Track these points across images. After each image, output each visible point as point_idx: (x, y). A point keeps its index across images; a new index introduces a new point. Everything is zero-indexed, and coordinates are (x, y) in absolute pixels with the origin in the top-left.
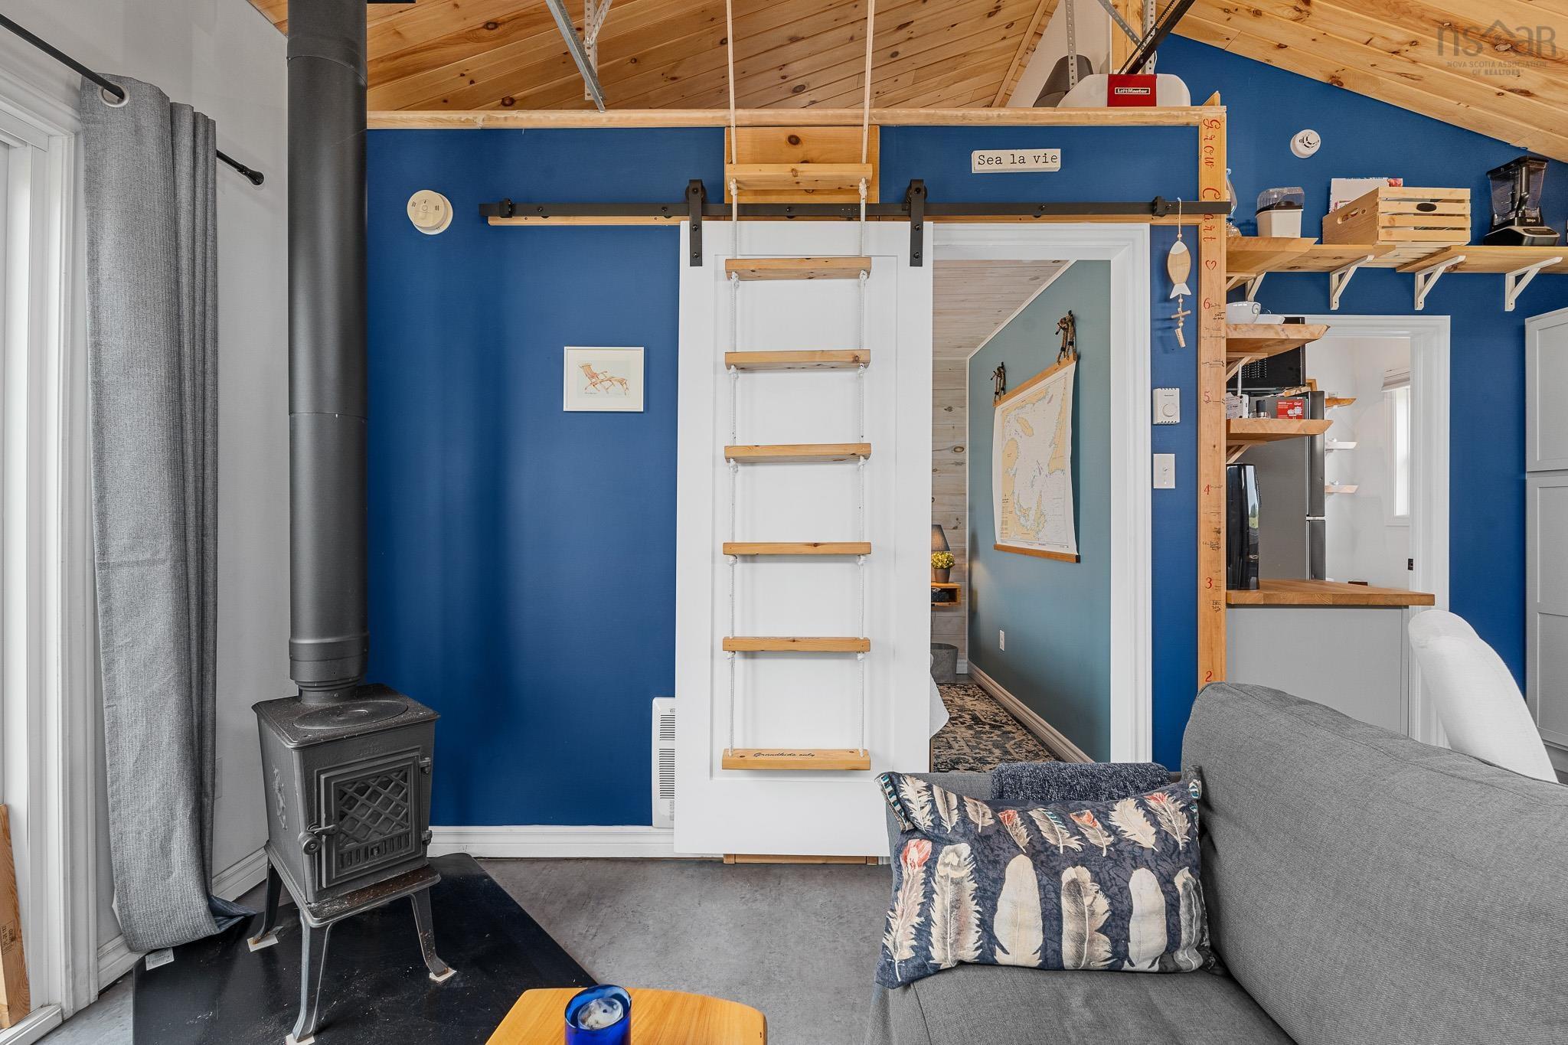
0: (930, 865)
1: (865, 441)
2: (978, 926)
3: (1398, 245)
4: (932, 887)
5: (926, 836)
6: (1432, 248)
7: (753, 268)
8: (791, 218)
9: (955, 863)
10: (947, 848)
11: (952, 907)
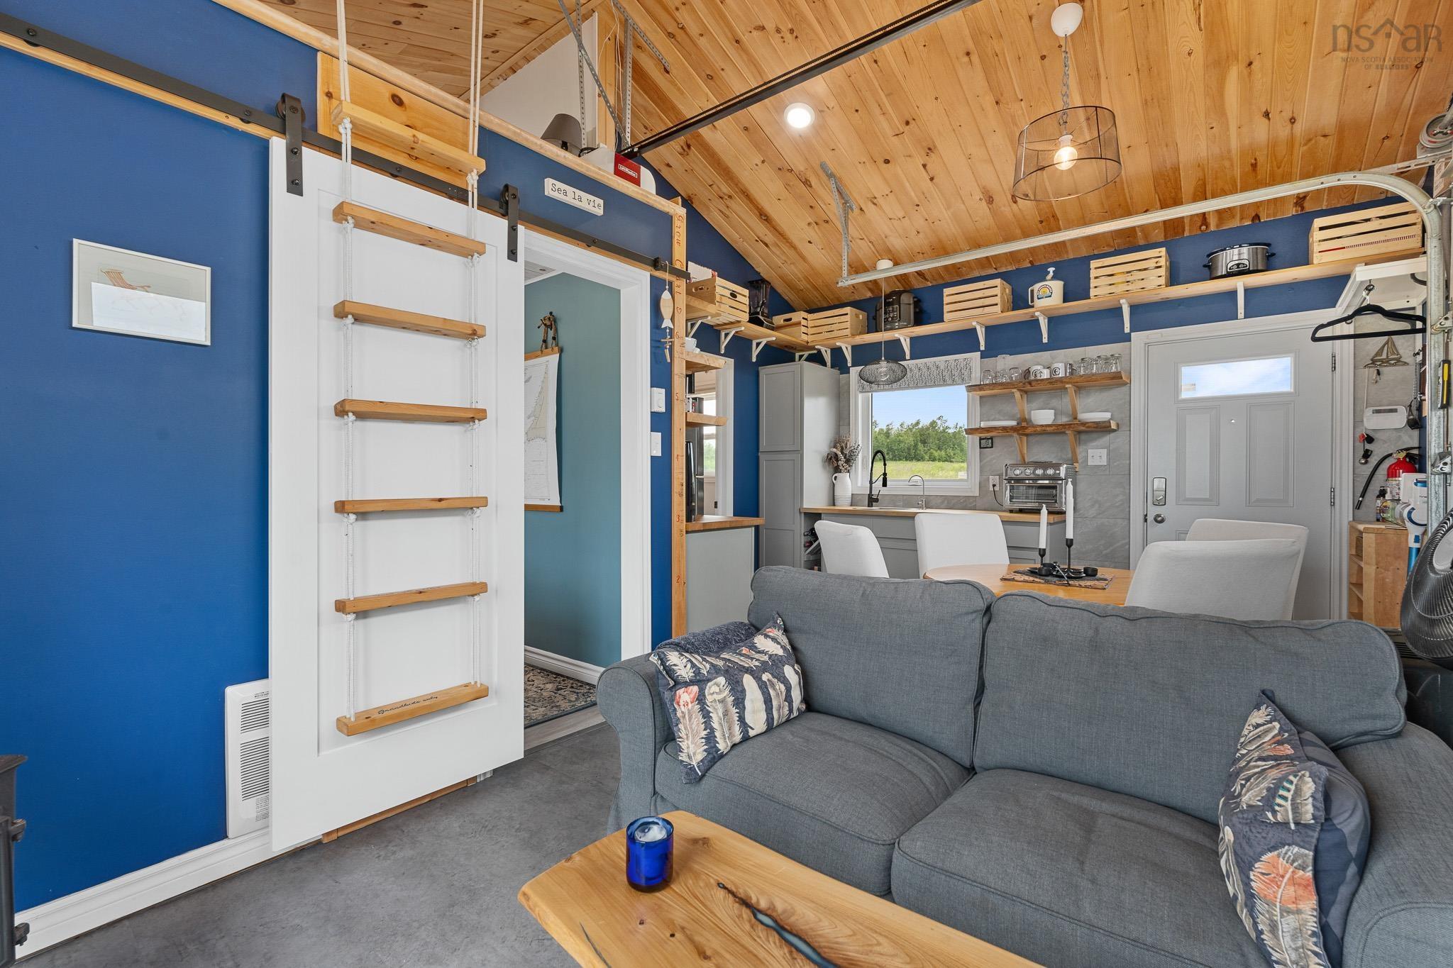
0: (701, 699)
1: (479, 406)
2: (738, 721)
3: (722, 314)
4: (707, 710)
5: (692, 683)
6: (733, 319)
7: (373, 220)
8: (394, 176)
9: (718, 691)
10: (709, 684)
11: (724, 716)
